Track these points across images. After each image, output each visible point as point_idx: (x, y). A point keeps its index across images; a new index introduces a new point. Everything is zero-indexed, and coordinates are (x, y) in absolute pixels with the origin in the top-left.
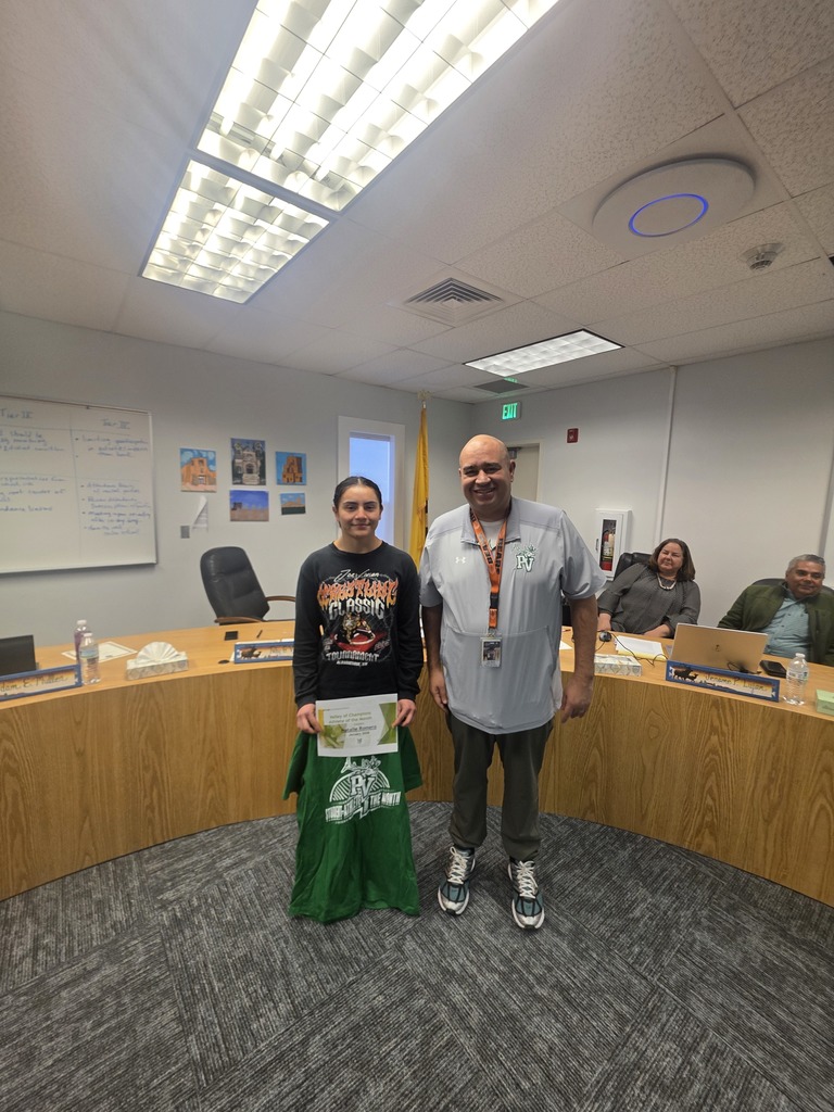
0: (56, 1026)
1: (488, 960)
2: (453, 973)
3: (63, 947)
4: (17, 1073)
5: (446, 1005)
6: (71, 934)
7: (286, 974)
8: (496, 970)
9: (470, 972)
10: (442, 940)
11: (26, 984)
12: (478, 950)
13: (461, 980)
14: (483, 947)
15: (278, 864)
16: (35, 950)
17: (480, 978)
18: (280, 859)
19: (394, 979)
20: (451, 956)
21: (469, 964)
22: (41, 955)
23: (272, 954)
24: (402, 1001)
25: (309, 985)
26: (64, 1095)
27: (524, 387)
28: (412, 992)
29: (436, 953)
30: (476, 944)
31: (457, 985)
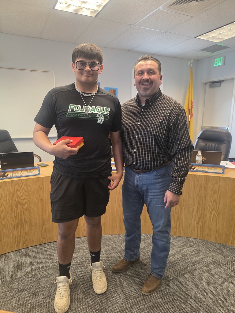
0: (42, 288)
1: (207, 294)
2: (191, 296)
3: (40, 266)
4: (32, 298)
5: (189, 306)
6: (42, 263)
7: (121, 286)
8: (211, 298)
9: (199, 297)
10: (186, 285)
11: (30, 275)
12: (203, 291)
13: (195, 299)
14: (205, 290)
15: (114, 251)
16: (31, 266)
17: (203, 300)
18: (115, 249)
19: (166, 294)
20: (190, 290)
21: (199, 294)
22: (33, 267)
23: (115, 279)
24: (169, 302)
25: (131, 291)
26: (49, 307)
27: (227, 47)
28: (174, 300)
29: (183, 288)
30: (202, 288)
31: (193, 301)
